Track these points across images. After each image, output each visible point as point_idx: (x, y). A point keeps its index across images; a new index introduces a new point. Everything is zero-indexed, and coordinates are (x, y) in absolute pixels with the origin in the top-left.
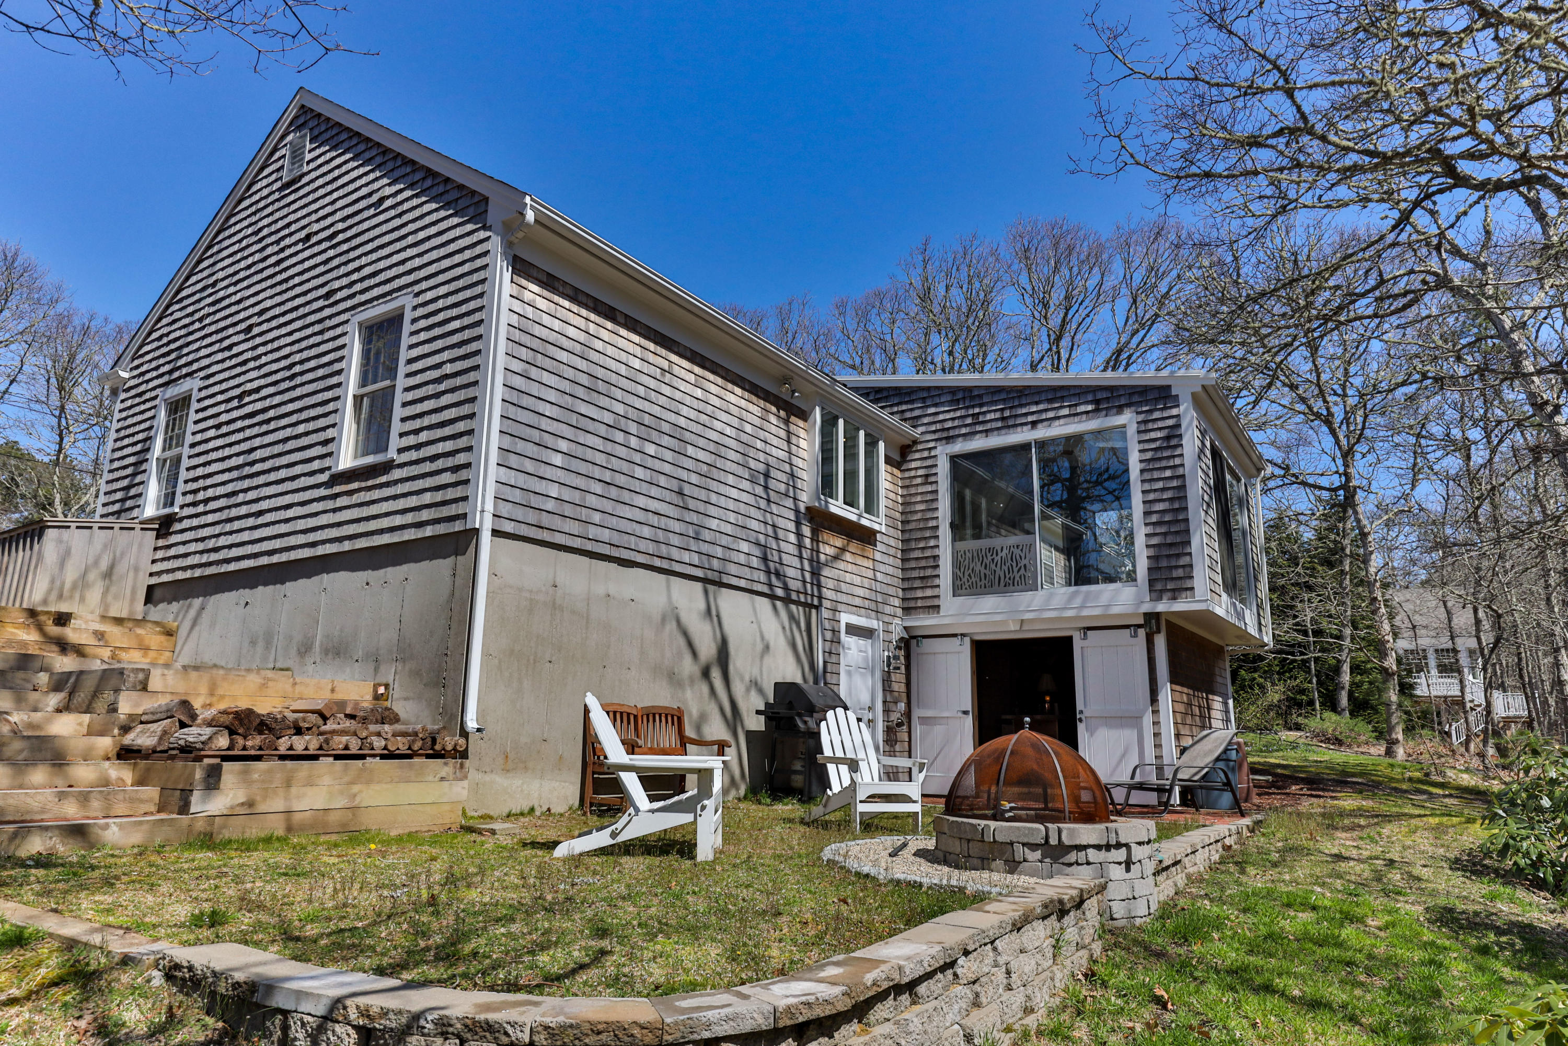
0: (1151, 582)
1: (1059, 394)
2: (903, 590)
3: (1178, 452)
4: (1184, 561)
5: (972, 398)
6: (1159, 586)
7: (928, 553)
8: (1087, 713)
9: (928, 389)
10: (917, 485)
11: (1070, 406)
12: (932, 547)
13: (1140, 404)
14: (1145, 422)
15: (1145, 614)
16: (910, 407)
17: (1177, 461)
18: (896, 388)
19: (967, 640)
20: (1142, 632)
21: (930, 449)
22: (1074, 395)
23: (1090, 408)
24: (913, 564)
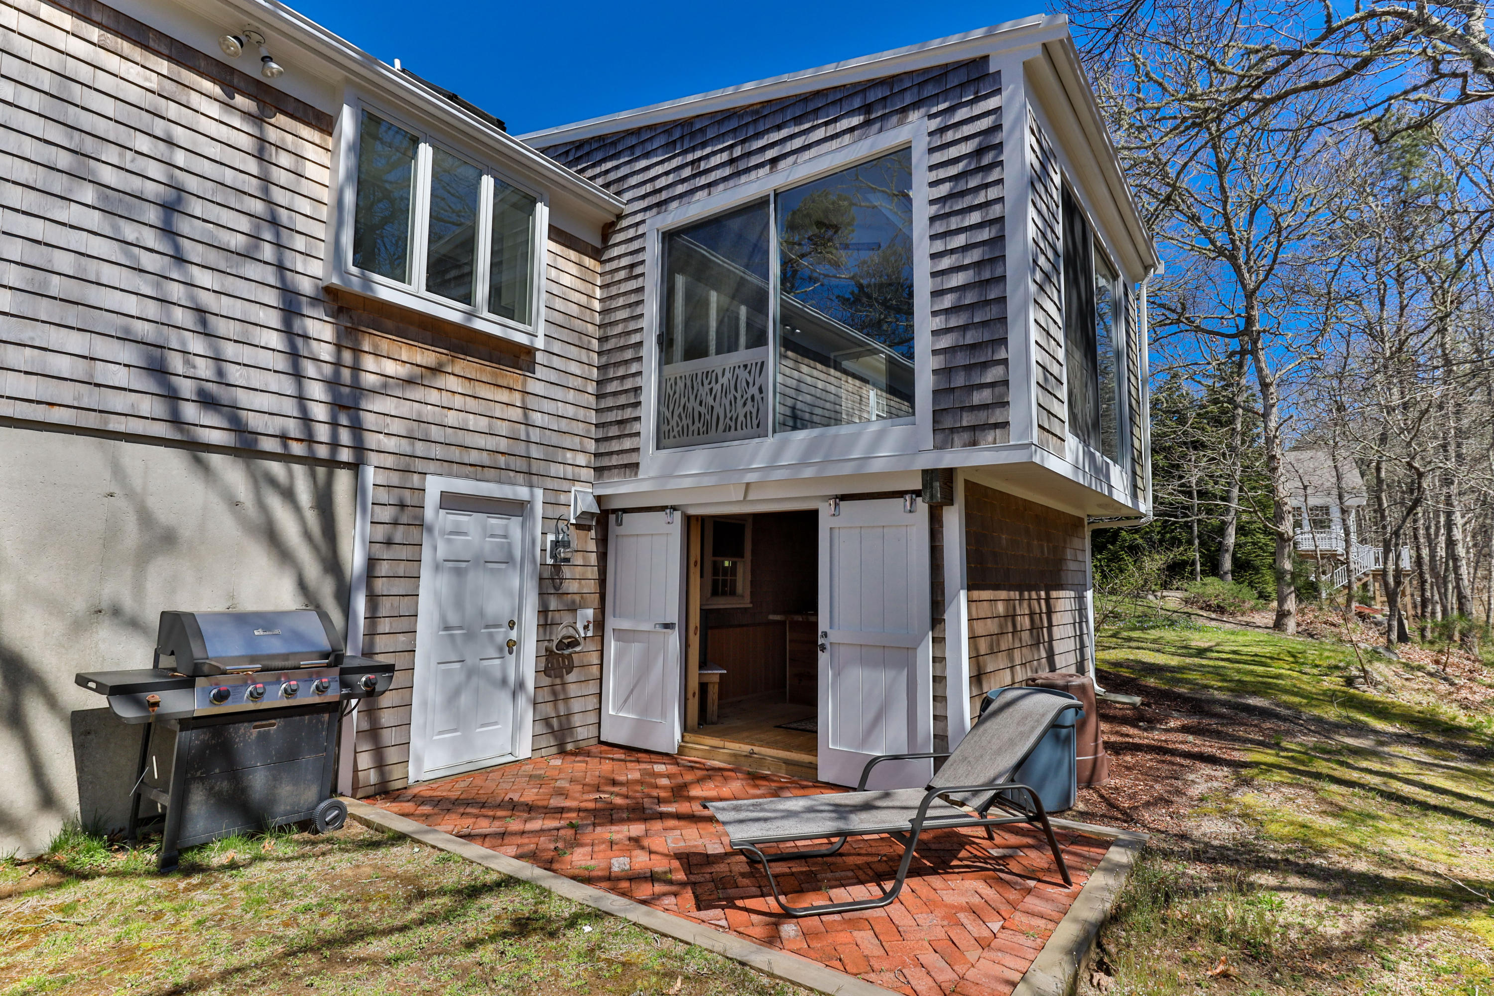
0: (937, 414)
1: (811, 107)
2: (597, 440)
3: (994, 176)
4: (993, 374)
5: (692, 135)
6: (948, 422)
7: (629, 384)
8: (834, 636)
9: (638, 131)
10: (620, 282)
11: (826, 124)
12: (634, 375)
13: (934, 99)
14: (942, 130)
15: (925, 472)
16: (614, 163)
17: (993, 193)
18: (601, 138)
19: (678, 515)
20: (922, 504)
21: (637, 224)
22: (834, 103)
23: (856, 121)
24: (609, 402)
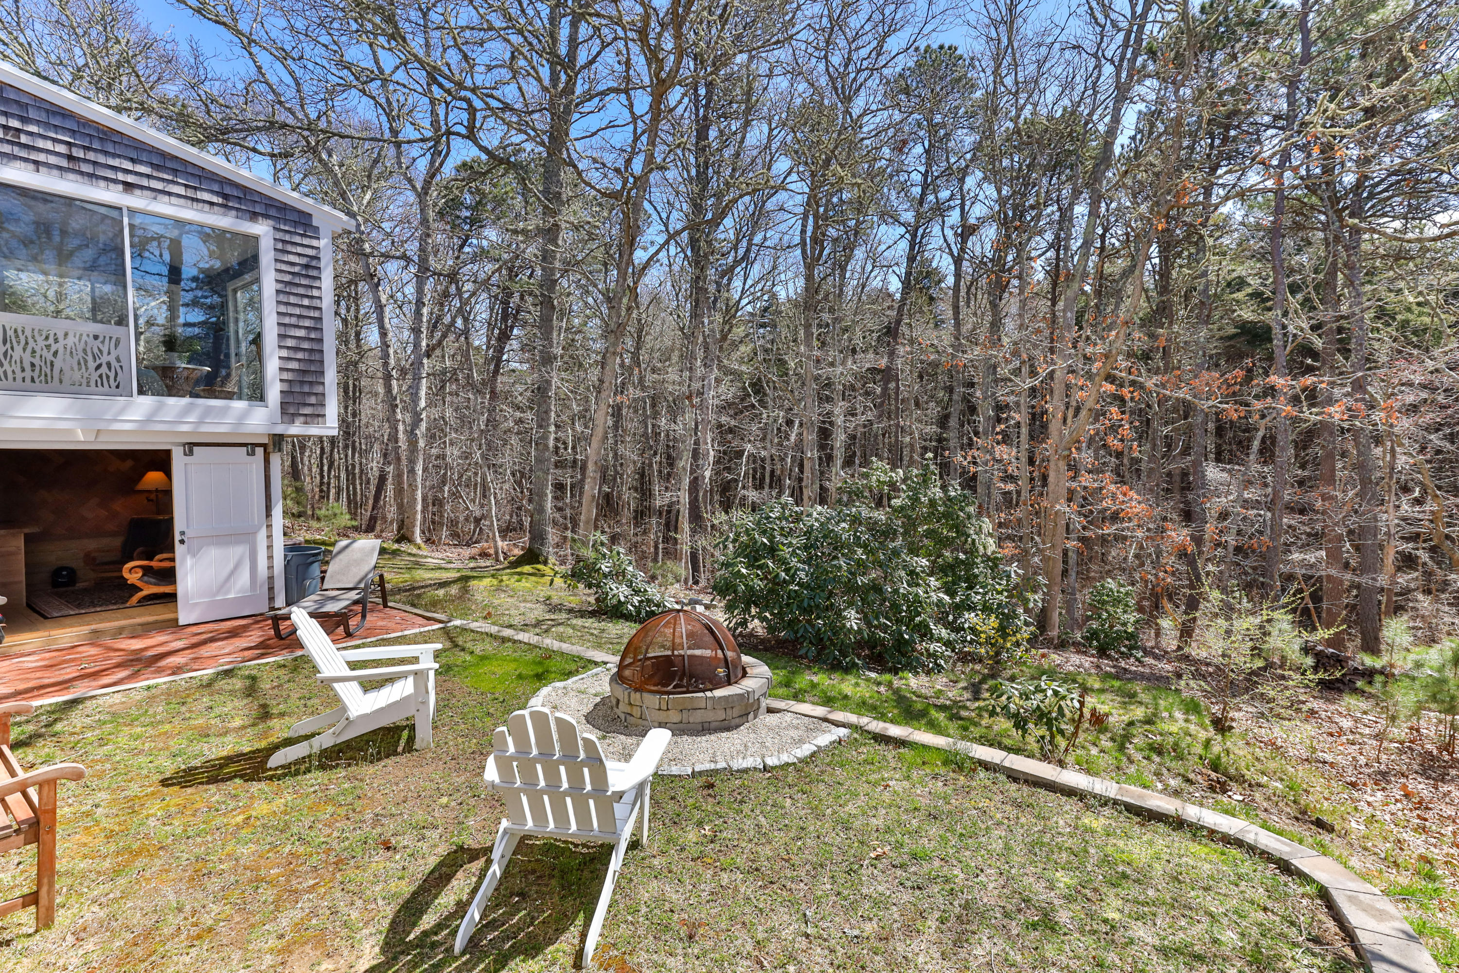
0: (283, 405)
1: (168, 163)
4: (318, 389)
5: (5, 101)
6: (291, 410)
8: (192, 534)
11: (186, 186)
13: (277, 219)
14: (283, 241)
15: (269, 435)
17: (315, 292)
20: (260, 451)
22: (191, 174)
